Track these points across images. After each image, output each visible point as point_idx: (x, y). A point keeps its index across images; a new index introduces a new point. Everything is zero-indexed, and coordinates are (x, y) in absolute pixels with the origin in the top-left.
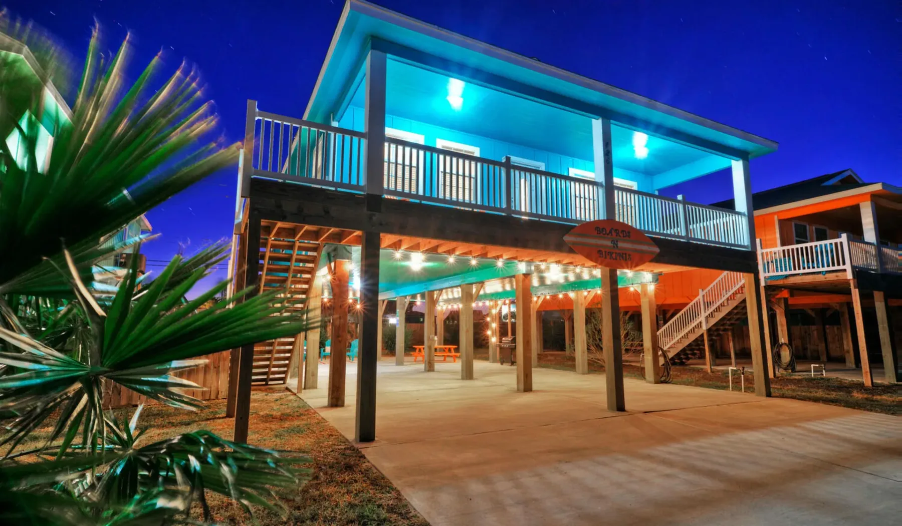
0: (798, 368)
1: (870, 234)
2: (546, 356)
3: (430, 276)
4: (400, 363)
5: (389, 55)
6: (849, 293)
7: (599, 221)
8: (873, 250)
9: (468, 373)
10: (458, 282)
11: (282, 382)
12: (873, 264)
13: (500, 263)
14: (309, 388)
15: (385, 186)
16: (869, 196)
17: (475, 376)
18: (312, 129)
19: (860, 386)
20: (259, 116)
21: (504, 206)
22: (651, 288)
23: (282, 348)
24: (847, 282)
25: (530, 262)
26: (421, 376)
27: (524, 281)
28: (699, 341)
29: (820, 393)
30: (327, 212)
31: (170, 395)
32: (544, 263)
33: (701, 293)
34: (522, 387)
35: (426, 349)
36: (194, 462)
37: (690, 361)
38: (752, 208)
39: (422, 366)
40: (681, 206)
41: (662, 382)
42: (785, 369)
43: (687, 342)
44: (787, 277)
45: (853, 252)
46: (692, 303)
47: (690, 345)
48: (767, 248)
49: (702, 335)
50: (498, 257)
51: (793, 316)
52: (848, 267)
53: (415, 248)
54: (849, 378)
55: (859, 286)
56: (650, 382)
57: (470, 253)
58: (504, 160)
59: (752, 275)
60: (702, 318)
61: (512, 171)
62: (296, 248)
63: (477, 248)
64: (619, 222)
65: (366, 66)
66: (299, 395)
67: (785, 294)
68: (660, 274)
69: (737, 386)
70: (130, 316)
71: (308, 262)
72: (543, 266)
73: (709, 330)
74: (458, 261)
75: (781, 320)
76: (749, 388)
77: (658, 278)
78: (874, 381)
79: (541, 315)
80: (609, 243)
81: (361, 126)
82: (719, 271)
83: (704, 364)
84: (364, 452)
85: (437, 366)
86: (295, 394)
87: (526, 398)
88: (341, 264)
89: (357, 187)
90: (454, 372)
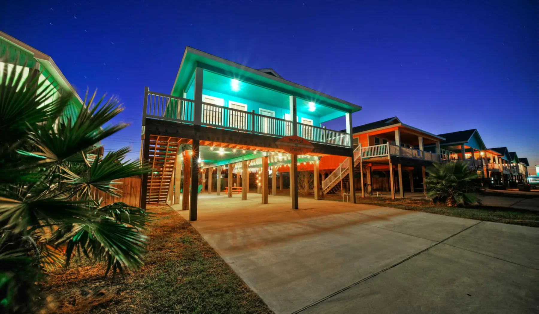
0: (373, 194)
1: (397, 142)
2: (283, 191)
3: (228, 157)
4: (218, 194)
5: (204, 69)
6: (389, 164)
7: (291, 136)
8: (398, 148)
9: (245, 198)
10: (241, 160)
11: (165, 202)
12: (398, 154)
13: (255, 152)
14: (176, 204)
15: (202, 121)
16: (397, 128)
17: (247, 199)
18: (172, 98)
19: (391, 199)
20: (150, 93)
21: (252, 130)
22: (318, 162)
23: (164, 187)
24: (388, 160)
25: (268, 152)
26: (226, 199)
27: (265, 159)
28: (339, 184)
29: (376, 202)
30: (177, 132)
31: (110, 192)
32: (273, 152)
33: (340, 165)
34: (264, 202)
35: (229, 189)
36: (118, 212)
37: (337, 192)
38: (352, 133)
39: (227, 196)
40: (324, 131)
41: (321, 200)
42: (369, 194)
43: (335, 184)
44: (369, 158)
45: (391, 149)
46: (337, 169)
47: (336, 185)
48: (363, 147)
49: (340, 181)
50: (254, 150)
51: (373, 174)
52: (388, 155)
53: (219, 146)
54: (388, 196)
55: (392, 162)
56: (316, 200)
57: (242, 147)
58: (252, 112)
59: (351, 158)
60: (340, 175)
61: (255, 116)
62: (168, 145)
63: (245, 147)
64: (299, 137)
65: (194, 75)
66: (171, 206)
67: (370, 165)
68: (321, 157)
69: (346, 200)
70: (97, 168)
71: (173, 151)
72: (273, 153)
73: (343, 179)
74: (238, 151)
75: (369, 175)
76: (349, 201)
77: (320, 158)
78: (395, 197)
79: (282, 174)
80: (294, 145)
81: (192, 97)
82: (345, 157)
83: (341, 193)
84: (191, 224)
85: (233, 195)
86: (169, 206)
87: (265, 206)
88: (187, 152)
89: (190, 122)
90: (240, 198)
